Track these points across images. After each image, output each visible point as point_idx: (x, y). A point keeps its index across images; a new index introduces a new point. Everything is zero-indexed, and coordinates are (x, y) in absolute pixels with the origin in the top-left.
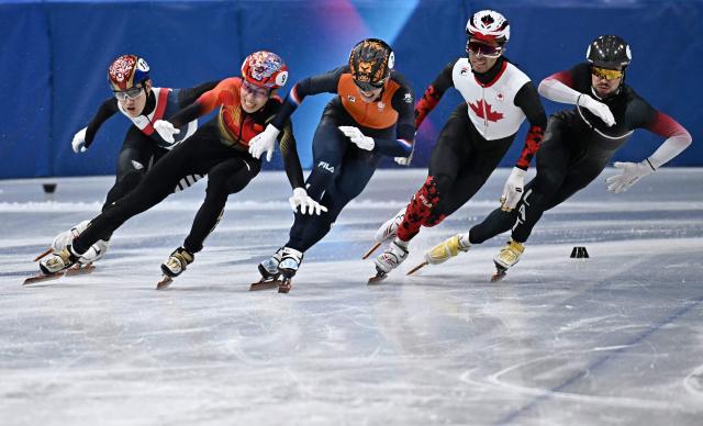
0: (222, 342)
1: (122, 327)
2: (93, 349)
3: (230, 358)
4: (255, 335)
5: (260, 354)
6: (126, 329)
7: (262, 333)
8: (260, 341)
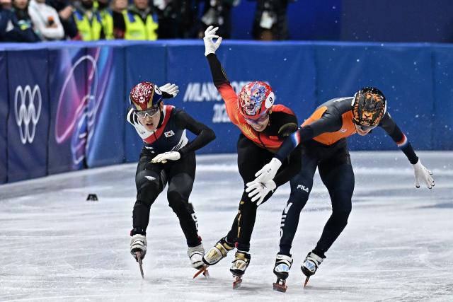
0: (416, 256)
1: (356, 244)
2: (338, 258)
3: (422, 266)
4: (437, 251)
5: (440, 263)
6: (358, 246)
7: (441, 251)
8: (440, 255)
